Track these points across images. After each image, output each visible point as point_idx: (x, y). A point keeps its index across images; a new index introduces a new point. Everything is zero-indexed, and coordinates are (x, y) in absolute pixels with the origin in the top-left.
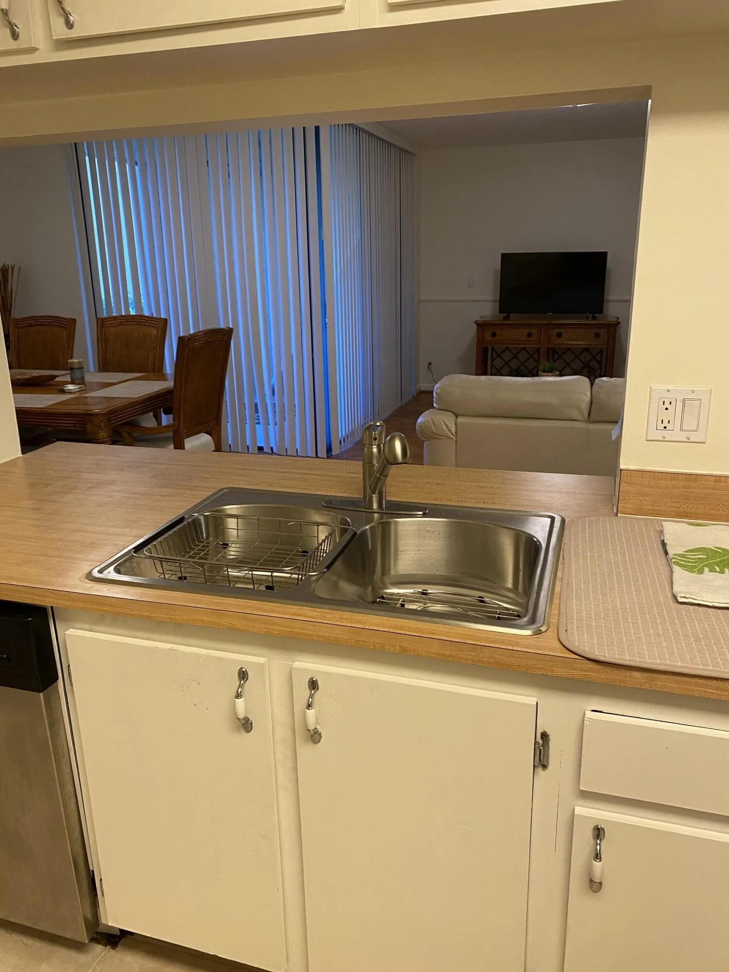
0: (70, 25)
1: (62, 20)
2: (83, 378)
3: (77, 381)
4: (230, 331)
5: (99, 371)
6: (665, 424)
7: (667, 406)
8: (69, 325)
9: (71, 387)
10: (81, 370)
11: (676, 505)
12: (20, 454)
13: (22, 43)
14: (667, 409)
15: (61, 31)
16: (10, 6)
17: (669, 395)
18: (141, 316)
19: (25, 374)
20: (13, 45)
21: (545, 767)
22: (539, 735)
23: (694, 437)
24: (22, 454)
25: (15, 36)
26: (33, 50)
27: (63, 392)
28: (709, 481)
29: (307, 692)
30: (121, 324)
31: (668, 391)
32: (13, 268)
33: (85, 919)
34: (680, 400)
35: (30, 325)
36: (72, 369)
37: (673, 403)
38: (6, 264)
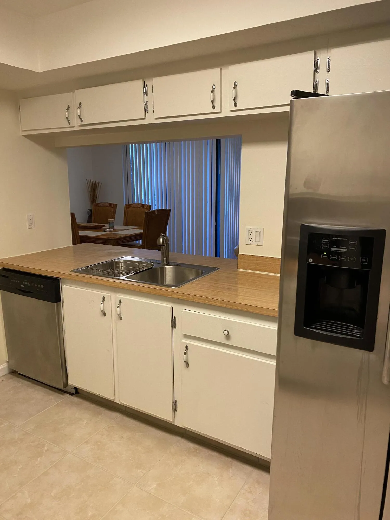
0: (82, 121)
1: (80, 120)
2: (113, 227)
3: (111, 228)
4: (170, 210)
5: (124, 225)
6: (251, 239)
7: (251, 233)
8: (114, 206)
9: (108, 230)
10: (113, 224)
11: (255, 266)
12: (72, 245)
13: (71, 125)
14: (251, 234)
15: (80, 123)
16: (68, 116)
17: (251, 230)
18: (141, 204)
19: (93, 224)
20: (69, 126)
21: (175, 327)
22: (173, 317)
23: (259, 244)
24: (73, 245)
25: (70, 123)
26: (74, 127)
27: (105, 231)
28: (263, 258)
29: (119, 303)
30: (134, 207)
31: (251, 228)
32: (99, 183)
33: (63, 382)
34: (254, 231)
35: (100, 206)
36: (109, 223)
37: (252, 232)
38: (96, 182)
